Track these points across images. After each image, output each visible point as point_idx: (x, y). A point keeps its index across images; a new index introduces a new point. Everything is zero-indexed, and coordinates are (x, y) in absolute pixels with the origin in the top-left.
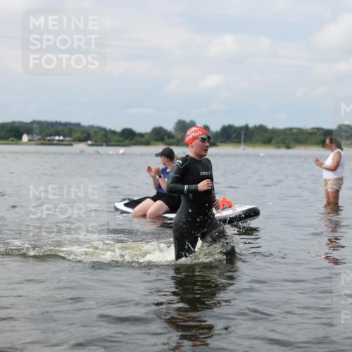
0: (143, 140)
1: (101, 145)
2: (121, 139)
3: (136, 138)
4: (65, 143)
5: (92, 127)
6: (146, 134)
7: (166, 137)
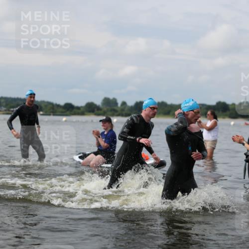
0: (80, 111)
1: (50, 115)
2: (64, 110)
5: (43, 102)
6: (82, 107)
7: (96, 109)
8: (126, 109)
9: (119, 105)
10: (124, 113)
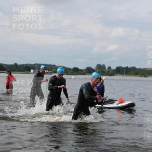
0: (82, 72)
2: (73, 72)
3: (79, 72)
4: (49, 73)
6: (84, 70)
7: (92, 71)
8: (111, 71)
9: (107, 69)
10: (109, 73)
